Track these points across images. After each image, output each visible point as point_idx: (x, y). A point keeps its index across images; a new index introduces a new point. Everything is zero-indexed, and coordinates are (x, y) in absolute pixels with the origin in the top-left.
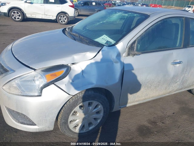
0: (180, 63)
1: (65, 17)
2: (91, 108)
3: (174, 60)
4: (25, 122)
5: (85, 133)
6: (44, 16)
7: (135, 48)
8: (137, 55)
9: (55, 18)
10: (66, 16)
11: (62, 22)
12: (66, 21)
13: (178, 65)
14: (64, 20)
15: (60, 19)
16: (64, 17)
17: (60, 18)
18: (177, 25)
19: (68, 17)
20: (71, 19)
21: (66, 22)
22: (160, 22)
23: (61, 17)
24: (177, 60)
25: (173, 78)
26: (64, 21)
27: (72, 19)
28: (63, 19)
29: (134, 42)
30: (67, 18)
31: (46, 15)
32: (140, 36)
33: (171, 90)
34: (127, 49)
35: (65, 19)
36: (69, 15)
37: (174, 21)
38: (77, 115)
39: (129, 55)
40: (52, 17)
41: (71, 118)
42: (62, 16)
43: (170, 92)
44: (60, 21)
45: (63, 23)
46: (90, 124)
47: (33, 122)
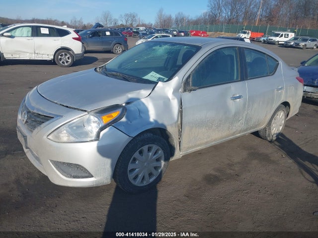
0: (239, 97)
1: (68, 56)
2: (150, 154)
3: (234, 95)
4: (80, 175)
5: (145, 186)
6: (33, 55)
7: (190, 83)
8: (193, 90)
9: (52, 57)
10: (70, 54)
11: (63, 63)
12: (70, 61)
13: (238, 100)
14: (67, 60)
15: (60, 59)
16: (66, 55)
17: (60, 57)
18: (231, 57)
19: (73, 55)
20: (77, 59)
21: (70, 64)
22: (212, 54)
23: (62, 55)
24: (236, 94)
25: (235, 115)
26: (67, 62)
27: (80, 58)
28: (65, 58)
29: (189, 77)
30: (71, 57)
31: (37, 53)
32: (194, 69)
33: (234, 130)
34: (183, 85)
35: (68, 58)
36: (73, 52)
37: (227, 53)
38: (137, 163)
39: (185, 91)
40: (47, 56)
41: (130, 167)
42: (64, 54)
43: (234, 134)
44: (61, 62)
45: (66, 64)
46: (151, 175)
47: (89, 173)
